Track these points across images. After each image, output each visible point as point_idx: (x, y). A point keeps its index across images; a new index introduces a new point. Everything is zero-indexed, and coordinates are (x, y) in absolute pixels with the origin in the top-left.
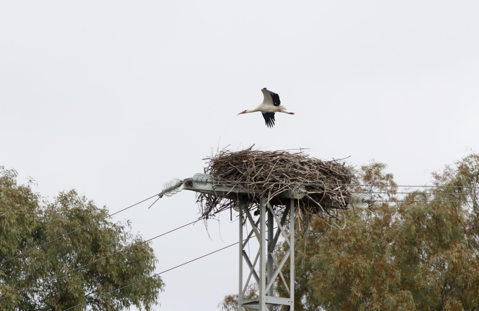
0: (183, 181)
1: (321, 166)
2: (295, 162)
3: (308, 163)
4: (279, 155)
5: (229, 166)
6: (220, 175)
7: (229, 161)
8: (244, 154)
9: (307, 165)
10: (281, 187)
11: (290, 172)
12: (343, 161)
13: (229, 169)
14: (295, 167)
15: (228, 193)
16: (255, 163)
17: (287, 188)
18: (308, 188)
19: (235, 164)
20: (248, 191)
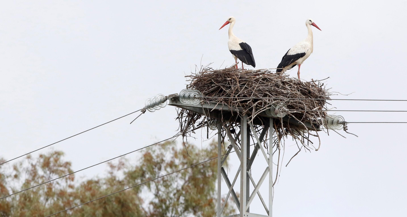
0: (168, 97)
1: (301, 86)
2: (277, 81)
3: (289, 82)
4: (261, 74)
5: (212, 84)
6: (204, 92)
7: (212, 79)
8: (228, 71)
9: (288, 85)
10: (264, 106)
11: (272, 91)
12: (322, 82)
13: (212, 87)
14: (277, 86)
15: (213, 110)
16: (239, 81)
17: (270, 106)
18: (290, 107)
19: (219, 82)
20: (231, 109)
